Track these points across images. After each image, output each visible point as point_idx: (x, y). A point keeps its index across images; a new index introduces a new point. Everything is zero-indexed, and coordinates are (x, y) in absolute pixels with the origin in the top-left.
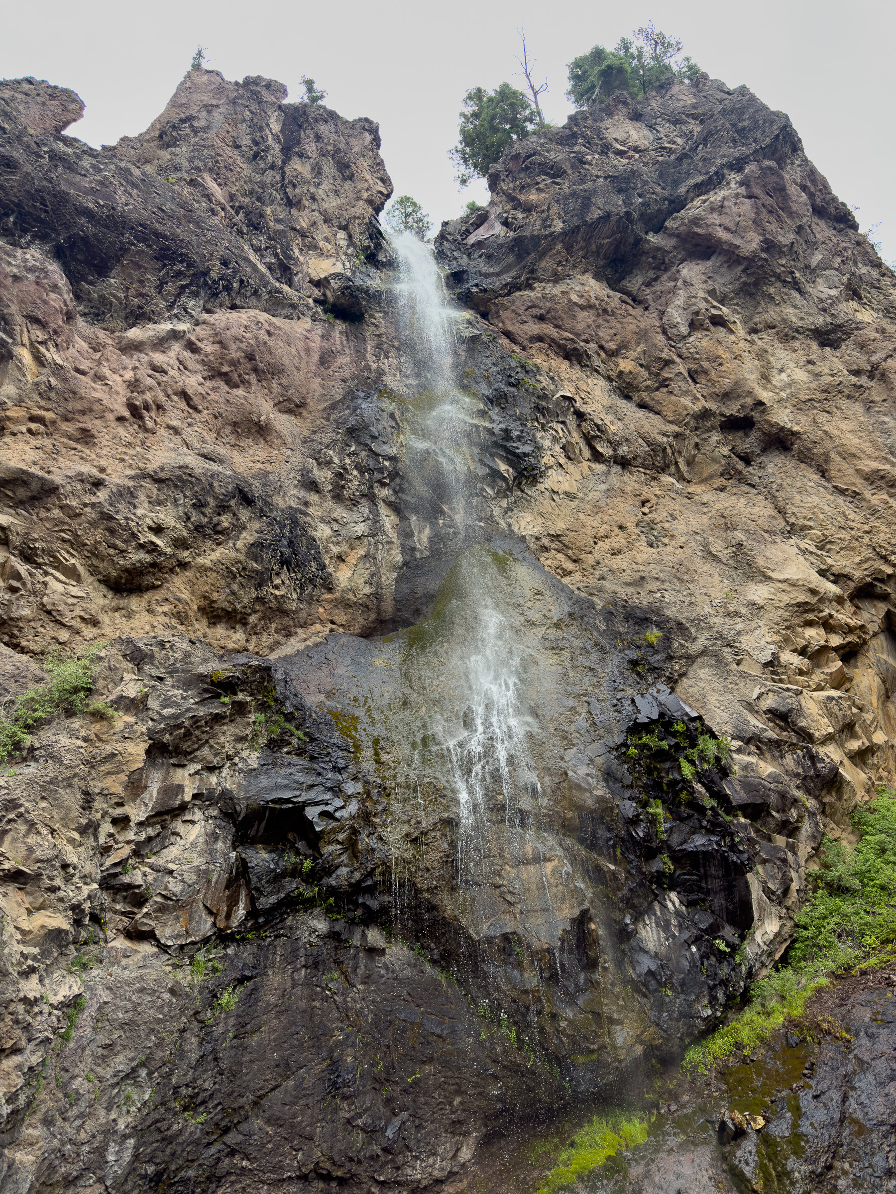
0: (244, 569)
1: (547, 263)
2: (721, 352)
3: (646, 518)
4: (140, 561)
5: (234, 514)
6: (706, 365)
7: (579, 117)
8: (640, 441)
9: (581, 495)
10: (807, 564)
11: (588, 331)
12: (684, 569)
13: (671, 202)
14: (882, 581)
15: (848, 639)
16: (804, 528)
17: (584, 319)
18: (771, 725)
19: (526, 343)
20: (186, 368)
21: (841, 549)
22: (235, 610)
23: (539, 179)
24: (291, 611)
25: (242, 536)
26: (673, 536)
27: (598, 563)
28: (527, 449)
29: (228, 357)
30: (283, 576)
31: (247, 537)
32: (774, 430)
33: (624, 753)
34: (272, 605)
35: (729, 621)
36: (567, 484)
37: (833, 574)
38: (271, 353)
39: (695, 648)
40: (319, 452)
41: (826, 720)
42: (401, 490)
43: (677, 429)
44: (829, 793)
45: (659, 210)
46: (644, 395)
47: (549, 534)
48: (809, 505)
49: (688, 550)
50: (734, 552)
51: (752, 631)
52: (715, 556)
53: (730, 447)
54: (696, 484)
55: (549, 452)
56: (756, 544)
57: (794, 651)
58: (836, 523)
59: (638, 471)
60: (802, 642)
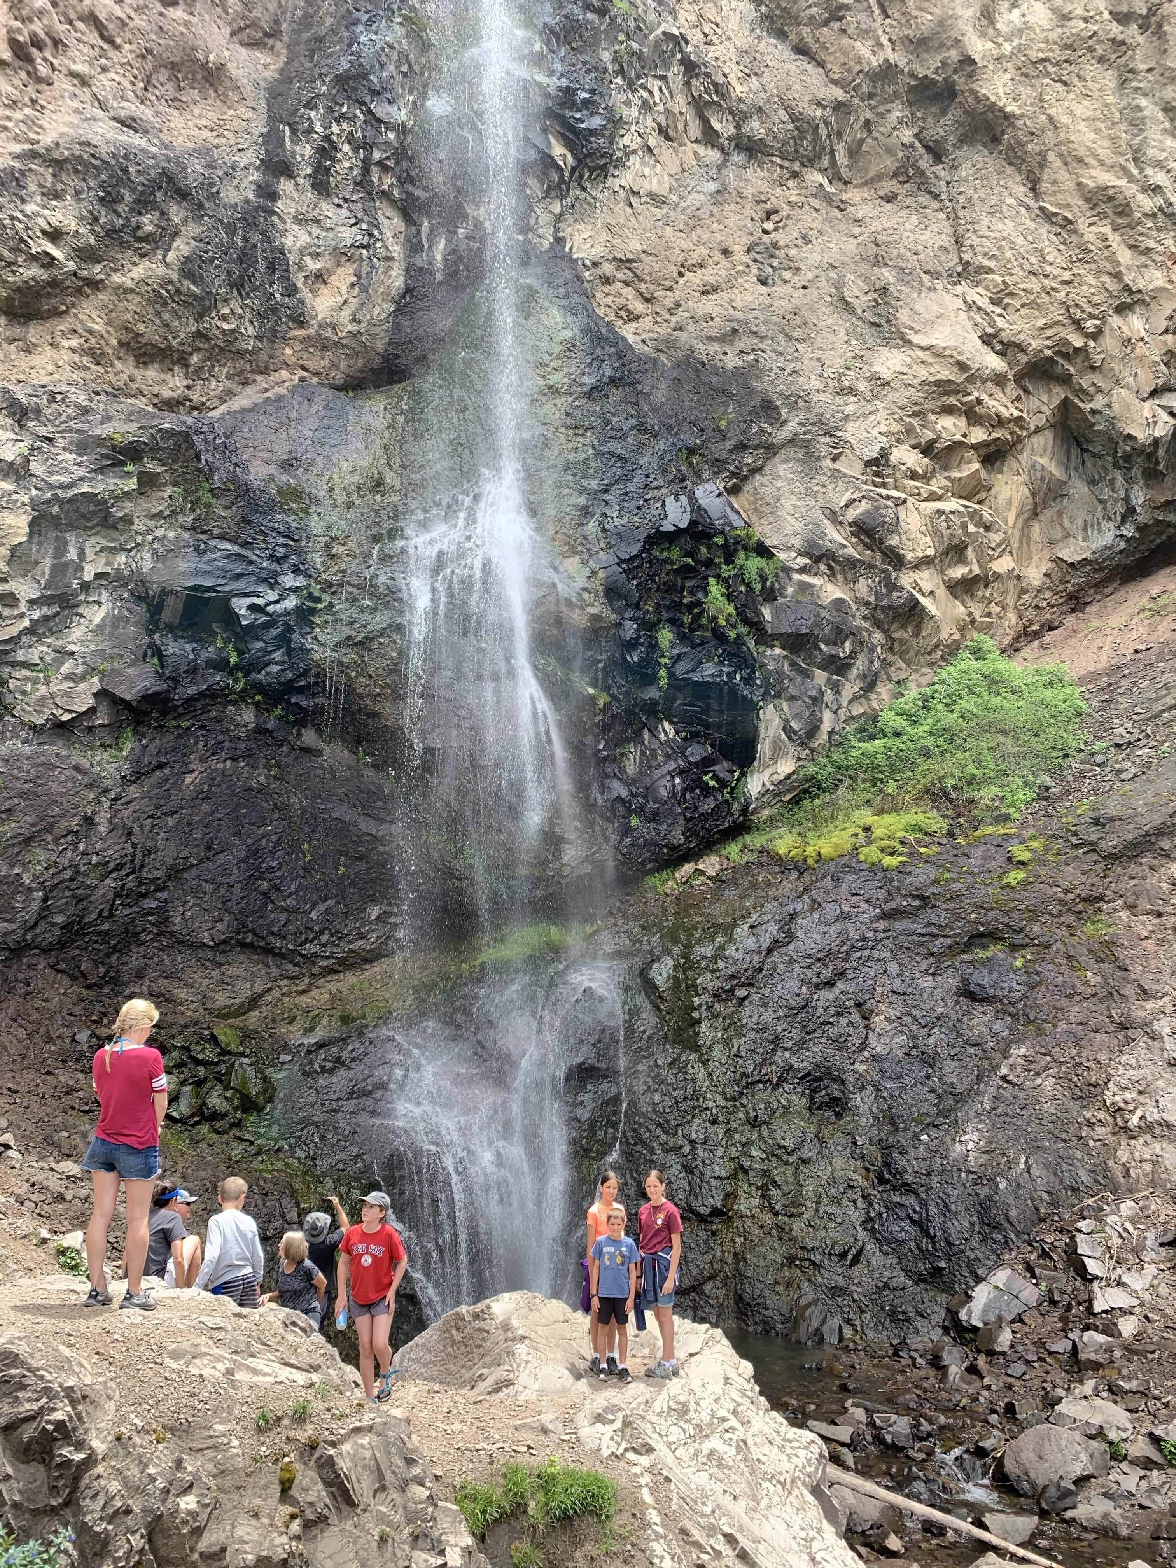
0: (178, 291)
3: (766, 239)
4: (33, 279)
5: (163, 213)
8: (782, 112)
9: (674, 198)
10: (969, 325)
12: (798, 320)
14: (1066, 356)
15: (995, 435)
16: (981, 270)
18: (854, 540)
21: (1023, 306)
22: (170, 347)
24: (247, 351)
25: (175, 244)
26: (798, 269)
27: (678, 305)
28: (596, 122)
30: (232, 303)
31: (182, 247)
32: (981, 108)
34: (219, 342)
35: (839, 400)
36: (655, 181)
37: (1001, 342)
39: (780, 435)
40: (294, 113)
41: (928, 539)
42: (412, 181)
43: (839, 94)
44: (903, 627)
46: (805, 31)
47: (615, 258)
48: (998, 235)
49: (813, 293)
50: (875, 300)
51: (865, 416)
52: (847, 303)
53: (916, 130)
54: (856, 187)
55: (633, 128)
56: (906, 290)
57: (914, 447)
58: (1027, 266)
59: (772, 162)
60: (930, 435)
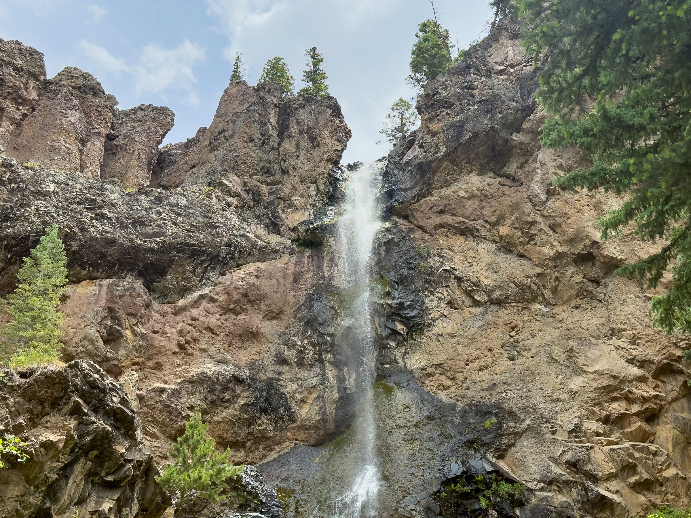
0: (239, 419)
1: (439, 177)
2: (567, 209)
3: (512, 340)
5: (233, 391)
6: (559, 220)
7: (471, 52)
8: (512, 285)
9: (461, 333)
10: (618, 357)
11: (475, 213)
12: (529, 373)
13: (522, 111)
14: (676, 361)
15: (645, 407)
16: (621, 330)
17: (471, 206)
18: (568, 471)
19: (432, 231)
20: (209, 313)
21: (646, 342)
22: (237, 441)
23: (438, 112)
24: (270, 437)
25: (238, 401)
26: (529, 350)
27: (466, 378)
28: (415, 312)
29: (232, 300)
30: (263, 419)
31: (241, 402)
32: (607, 260)
33: (438, 496)
34: (258, 435)
35: (553, 405)
36: (450, 328)
37: (638, 361)
38: (258, 289)
39: (521, 427)
40: (288, 340)
41: (610, 464)
42: (338, 354)
43: (538, 270)
44: (602, 511)
45: (515, 118)
46: (520, 248)
47: (433, 365)
48: (626, 313)
49: (537, 359)
50: (569, 355)
51: (567, 410)
52: (556, 360)
53: (583, 275)
54: (560, 305)
55: (435, 310)
56: (583, 347)
57: (597, 421)
58: (644, 323)
59: (512, 306)
60: (604, 413)
